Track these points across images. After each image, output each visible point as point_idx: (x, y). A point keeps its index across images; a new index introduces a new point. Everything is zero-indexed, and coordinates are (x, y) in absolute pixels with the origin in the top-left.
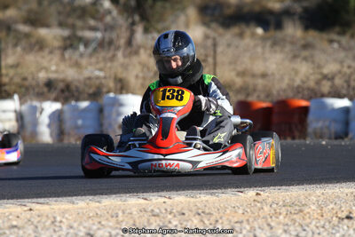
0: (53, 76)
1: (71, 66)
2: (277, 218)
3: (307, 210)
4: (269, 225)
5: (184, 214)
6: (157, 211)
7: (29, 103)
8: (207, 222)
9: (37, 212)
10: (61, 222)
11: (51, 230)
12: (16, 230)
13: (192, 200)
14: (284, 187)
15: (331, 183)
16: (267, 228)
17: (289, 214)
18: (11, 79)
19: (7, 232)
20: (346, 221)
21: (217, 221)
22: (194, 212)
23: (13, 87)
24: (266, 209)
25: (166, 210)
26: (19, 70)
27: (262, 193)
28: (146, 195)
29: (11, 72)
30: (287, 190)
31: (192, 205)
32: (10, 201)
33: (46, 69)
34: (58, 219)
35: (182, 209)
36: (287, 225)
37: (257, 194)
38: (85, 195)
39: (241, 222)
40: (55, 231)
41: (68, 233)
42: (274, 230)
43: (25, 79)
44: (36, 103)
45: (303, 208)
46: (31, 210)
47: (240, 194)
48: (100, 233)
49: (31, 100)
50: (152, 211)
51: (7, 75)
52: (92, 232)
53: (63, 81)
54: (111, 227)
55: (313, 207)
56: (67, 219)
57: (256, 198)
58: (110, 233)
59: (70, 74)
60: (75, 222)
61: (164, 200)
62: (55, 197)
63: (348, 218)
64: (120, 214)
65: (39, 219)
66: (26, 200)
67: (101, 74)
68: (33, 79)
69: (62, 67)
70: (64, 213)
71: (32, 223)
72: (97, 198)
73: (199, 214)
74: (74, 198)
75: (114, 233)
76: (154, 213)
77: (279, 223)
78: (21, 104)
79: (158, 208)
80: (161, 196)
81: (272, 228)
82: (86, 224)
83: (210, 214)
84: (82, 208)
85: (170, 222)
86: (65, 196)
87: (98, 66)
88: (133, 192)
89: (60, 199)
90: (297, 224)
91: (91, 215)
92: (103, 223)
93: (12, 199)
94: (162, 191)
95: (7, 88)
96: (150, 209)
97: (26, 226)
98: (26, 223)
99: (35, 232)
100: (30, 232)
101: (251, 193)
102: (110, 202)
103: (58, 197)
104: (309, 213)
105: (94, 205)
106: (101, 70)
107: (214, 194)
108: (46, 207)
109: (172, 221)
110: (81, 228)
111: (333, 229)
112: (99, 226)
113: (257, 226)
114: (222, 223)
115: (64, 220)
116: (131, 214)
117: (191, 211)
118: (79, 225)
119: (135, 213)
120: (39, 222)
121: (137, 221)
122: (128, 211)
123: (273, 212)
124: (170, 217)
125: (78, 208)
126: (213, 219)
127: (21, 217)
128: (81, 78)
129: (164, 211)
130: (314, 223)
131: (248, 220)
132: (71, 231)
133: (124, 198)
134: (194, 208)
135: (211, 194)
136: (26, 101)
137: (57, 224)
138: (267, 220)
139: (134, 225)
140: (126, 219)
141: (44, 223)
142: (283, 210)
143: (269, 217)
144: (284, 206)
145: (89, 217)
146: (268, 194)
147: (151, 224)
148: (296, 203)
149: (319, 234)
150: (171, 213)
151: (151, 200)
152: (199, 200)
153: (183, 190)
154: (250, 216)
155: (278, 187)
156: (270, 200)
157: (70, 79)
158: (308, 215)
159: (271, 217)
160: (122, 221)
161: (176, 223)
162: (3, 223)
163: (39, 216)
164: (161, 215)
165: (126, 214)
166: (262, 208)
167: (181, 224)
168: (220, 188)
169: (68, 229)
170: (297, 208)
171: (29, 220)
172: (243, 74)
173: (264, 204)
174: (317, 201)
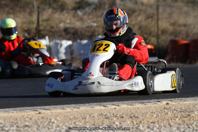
0: (68, 26)
1: (78, 20)
2: (175, 120)
3: (192, 115)
4: (169, 124)
5: (123, 117)
6: (109, 115)
7: (54, 41)
8: (135, 122)
9: (43, 115)
10: (53, 123)
11: (47, 128)
12: (27, 128)
13: (131, 107)
14: (183, 99)
16: (168, 126)
17: (182, 117)
18: (45, 27)
19: (22, 130)
21: (141, 122)
22: (129, 117)
23: (46, 32)
24: (170, 114)
25: (113, 114)
26: (49, 22)
27: (170, 103)
28: (105, 104)
29: (45, 24)
30: (185, 101)
31: (129, 111)
32: (29, 108)
33: (64, 22)
34: (53, 120)
35: (123, 114)
36: (180, 124)
37: (167, 104)
38: (71, 104)
39: (155, 122)
40: (49, 129)
41: (56, 130)
42: (172, 128)
43: (52, 27)
44: (58, 41)
45: (190, 113)
46: (40, 113)
47: (158, 103)
49: (56, 39)
50: (106, 115)
51: (42, 25)
53: (73, 28)
55: (196, 113)
56: (57, 120)
57: (166, 106)
59: (78, 25)
60: (61, 123)
61: (114, 107)
62: (54, 105)
64: (88, 117)
65: (41, 120)
66: (38, 107)
68: (57, 27)
69: (73, 20)
71: (37, 124)
72: (77, 106)
73: (131, 118)
74: (65, 105)
76: (107, 117)
77: (175, 123)
78: (50, 41)
79: (110, 113)
80: (113, 105)
81: (171, 126)
82: (67, 124)
83: (137, 117)
84: (68, 112)
85: (114, 123)
86: (60, 104)
87: (93, 20)
88: (99, 102)
89: (57, 106)
90: (185, 124)
91: (72, 117)
92: (77, 123)
93: (30, 106)
94: (115, 101)
95: (42, 32)
96: (105, 113)
97: (33, 125)
98: (33, 124)
100: (35, 129)
104: (193, 117)
106: (94, 22)
107: (144, 103)
108: (48, 112)
109: (115, 122)
110: (64, 128)
112: (74, 125)
113: (162, 125)
114: (144, 123)
115: (56, 121)
116: (94, 117)
117: (127, 115)
118: (63, 125)
119: (96, 116)
120: (41, 122)
121: (96, 122)
122: (93, 115)
123: (173, 116)
124: (115, 119)
125: (66, 112)
126: (139, 120)
127: (33, 119)
128: (84, 26)
129: (112, 116)
130: (195, 123)
131: (158, 121)
132: (58, 129)
133: (92, 106)
134: (129, 114)
135: (142, 103)
137: (51, 124)
138: (169, 121)
139: (94, 125)
140: (90, 121)
141: (44, 123)
142: (179, 115)
143: (170, 119)
144: (180, 112)
145: (71, 119)
146: (174, 103)
147: (104, 124)
148: (188, 110)
149: (196, 130)
150: (116, 116)
151: (107, 107)
152: (134, 107)
153: (127, 100)
154: (160, 119)
155: (180, 99)
156: (173, 108)
157: (77, 27)
158: (192, 118)
159: (171, 119)
160: (88, 122)
161: (117, 123)
162: (21, 123)
163: (43, 118)
164: (111, 118)
165: (91, 117)
166: (167, 113)
167: (120, 124)
168: (148, 99)
169: (56, 127)
170: (187, 113)
171: (36, 122)
172: (173, 24)
173: (170, 111)
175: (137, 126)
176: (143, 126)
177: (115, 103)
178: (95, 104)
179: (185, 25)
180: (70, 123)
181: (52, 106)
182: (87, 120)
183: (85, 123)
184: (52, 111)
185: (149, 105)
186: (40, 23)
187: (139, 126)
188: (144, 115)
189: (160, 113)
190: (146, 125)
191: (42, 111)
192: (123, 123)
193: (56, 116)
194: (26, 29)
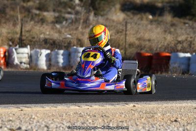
0: (47, 37)
1: (56, 32)
2: (141, 120)
3: (156, 116)
4: (136, 124)
5: (95, 116)
6: (83, 114)
8: (106, 121)
9: (25, 112)
10: (34, 119)
11: (28, 123)
12: (11, 122)
14: (148, 102)
15: (171, 101)
16: (134, 125)
17: (147, 118)
18: (27, 38)
19: (6, 124)
20: (174, 123)
21: (111, 121)
22: (101, 115)
23: (27, 42)
24: (136, 115)
25: (87, 114)
26: (31, 33)
27: (136, 105)
28: (79, 104)
29: (27, 35)
30: (149, 104)
31: (100, 111)
32: (13, 105)
33: (44, 34)
34: (33, 117)
35: (95, 113)
36: (145, 124)
37: (134, 106)
38: (50, 103)
39: (123, 122)
40: (30, 123)
41: (36, 125)
42: (138, 127)
43: (34, 38)
44: (37, 50)
45: (154, 115)
46: (22, 110)
47: (126, 105)
48: (52, 125)
49: (36, 48)
50: (81, 113)
51: (25, 36)
52: (48, 125)
53: (51, 39)
54: (58, 122)
55: (159, 115)
56: (37, 117)
57: (133, 108)
58: (57, 125)
59: (56, 36)
60: (41, 119)
61: (88, 107)
62: (35, 104)
65: (24, 116)
66: (21, 105)
69: (52, 33)
71: (20, 119)
72: (55, 105)
73: (103, 117)
75: (59, 125)
76: (81, 115)
77: (141, 123)
78: (31, 50)
79: (84, 112)
82: (46, 120)
83: (108, 117)
85: (88, 121)
86: (40, 103)
87: (69, 33)
88: (74, 103)
89: (37, 105)
90: (150, 124)
92: (55, 120)
93: (14, 104)
94: (88, 102)
95: (25, 42)
98: (16, 119)
99: (20, 124)
100: (18, 124)
101: (131, 105)
102: (61, 108)
103: (37, 104)
105: (53, 109)
106: (70, 34)
108: (29, 109)
110: (43, 123)
111: (167, 127)
112: (52, 121)
113: (130, 124)
114: (113, 122)
115: (36, 118)
116: (70, 115)
117: (99, 115)
118: (43, 121)
119: (72, 114)
120: (23, 118)
121: (72, 119)
122: (69, 113)
123: (139, 116)
124: (88, 117)
126: (109, 119)
127: (16, 115)
128: (61, 39)
129: (86, 114)
130: (158, 123)
131: (126, 121)
132: (38, 124)
133: (68, 106)
134: (101, 113)
135: (112, 105)
136: (33, 49)
137: (32, 119)
138: (135, 121)
140: (67, 118)
142: (145, 116)
143: (136, 119)
144: (146, 113)
145: (49, 116)
146: (139, 106)
147: (78, 121)
148: (152, 112)
149: (160, 129)
150: (89, 115)
151: (81, 107)
152: (105, 108)
153: (99, 102)
154: (128, 119)
155: (145, 102)
156: (139, 110)
157: (55, 38)
158: (156, 119)
159: (138, 119)
160: (64, 119)
161: (90, 121)
162: (5, 118)
163: (24, 114)
164: (84, 116)
165: (67, 115)
166: (134, 114)
167: (93, 122)
168: (117, 102)
169: (36, 123)
170: (152, 115)
171: (19, 117)
172: (139, 39)
173: (136, 112)
174: (162, 111)
175: (107, 124)
176: (113, 125)
177: (88, 104)
179: (149, 40)
180: (49, 119)
181: (33, 105)
182: (64, 118)
183: (62, 120)
184: (33, 109)
185: (118, 106)
186: (23, 33)
187: (109, 124)
188: (114, 115)
189: (127, 113)
190: (116, 124)
191: (23, 108)
192: (95, 121)
193: (37, 113)
194: (10, 38)
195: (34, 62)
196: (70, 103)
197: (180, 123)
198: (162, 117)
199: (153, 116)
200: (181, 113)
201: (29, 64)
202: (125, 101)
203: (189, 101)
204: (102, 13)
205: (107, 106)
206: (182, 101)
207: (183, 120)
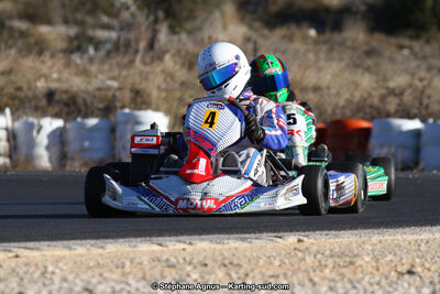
0: (54, 85)
1: (77, 74)
2: (322, 271)
3: (359, 262)
4: (311, 280)
5: (206, 265)
6: (173, 260)
7: (25, 118)
8: (234, 276)
9: (25, 260)
10: (53, 273)
11: (40, 284)
13: (219, 247)
14: (333, 232)
15: (391, 227)
16: (308, 283)
17: (336, 266)
18: (2, 89)
20: (407, 277)
21: (247, 275)
22: (219, 263)
23: (5, 99)
24: (309, 260)
25: (184, 259)
26: (13, 78)
27: (305, 239)
28: (160, 239)
30: (336, 236)
31: (217, 254)
33: (46, 77)
34: (50, 269)
35: (205, 258)
36: (333, 280)
37: (300, 241)
38: (86, 238)
39: (277, 277)
40: (44, 285)
41: (60, 288)
42: (317, 287)
43: (20, 89)
44: (31, 119)
45: (354, 259)
46: (17, 256)
47: (278, 240)
48: (101, 288)
49: (27, 116)
52: (90, 287)
53: (66, 92)
54: (115, 281)
55: (367, 259)
56: (61, 269)
57: (297, 246)
58: (113, 288)
59: (77, 83)
60: (71, 272)
61: (182, 246)
62: (48, 240)
63: (410, 272)
64: (128, 263)
65: (25, 269)
66: (12, 244)
67: (115, 84)
68: (30, 89)
69: (66, 75)
70: (57, 261)
72: (100, 242)
73: (225, 266)
74: (72, 242)
75: (118, 288)
76: (170, 263)
77: (324, 278)
78: (14, 120)
79: (176, 257)
80: (180, 241)
82: (84, 277)
83: (239, 265)
84: (81, 255)
85: (188, 275)
86: (61, 239)
87: (111, 74)
88: (145, 236)
89: (54, 243)
90: (346, 280)
91: (91, 264)
92: (106, 275)
94: (182, 234)
96: (165, 258)
99: (20, 285)
100: (14, 285)
101: (291, 239)
102: (115, 248)
103: (52, 240)
104: (361, 266)
105: (96, 251)
106: (113, 78)
107: (246, 239)
108: (36, 254)
109: (191, 274)
110: (78, 281)
111: (391, 286)
112: (101, 279)
113: (296, 282)
114: (253, 277)
115: (57, 271)
116: (141, 264)
117: (215, 261)
118: (75, 277)
119: (145, 262)
120: (26, 273)
121: (148, 273)
122: (138, 260)
123: (317, 263)
124: (189, 268)
125: (76, 255)
126: (242, 272)
127: (4, 266)
128: (90, 88)
129: (182, 261)
131: (285, 275)
132: (65, 285)
133: (133, 244)
134: (219, 258)
135: (243, 240)
136: (19, 117)
137: (48, 276)
138: (309, 274)
140: (134, 270)
141: (32, 274)
142: (330, 263)
143: (311, 271)
144: (332, 256)
145: (89, 268)
146: (311, 241)
147: (165, 277)
148: (347, 253)
150: (190, 263)
151: (167, 246)
152: (226, 246)
153: (208, 234)
154: (288, 269)
155: (325, 232)
156: (314, 248)
157: (75, 89)
158: (360, 269)
159: (314, 271)
160: (129, 273)
161: (196, 276)
163: (26, 265)
164: (179, 266)
165: (135, 264)
166: (304, 259)
167: (202, 278)
168: (254, 232)
169: (61, 282)
170: (348, 259)
171: (13, 271)
173: (307, 254)
174: (373, 250)
177: (182, 238)
178: (138, 239)
179: (317, 89)
180: (90, 274)
181: (42, 243)
183: (123, 276)
184: (44, 253)
185: (258, 243)
188: (252, 262)
189: (286, 257)
191: (21, 252)
192: (207, 277)
195: (23, 151)
196: (136, 236)
197: (421, 277)
198: (374, 264)
199: (352, 263)
200: (420, 254)
201: (10, 157)
202: (275, 231)
203: (434, 228)
204: (189, 25)
205: (231, 241)
206: (418, 229)
207: (429, 270)
